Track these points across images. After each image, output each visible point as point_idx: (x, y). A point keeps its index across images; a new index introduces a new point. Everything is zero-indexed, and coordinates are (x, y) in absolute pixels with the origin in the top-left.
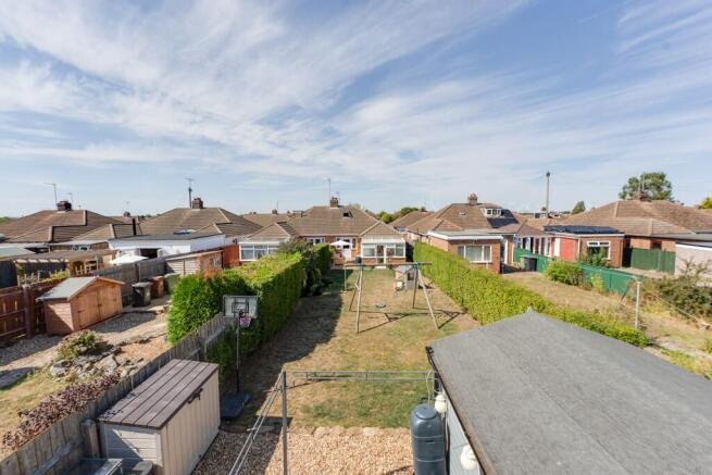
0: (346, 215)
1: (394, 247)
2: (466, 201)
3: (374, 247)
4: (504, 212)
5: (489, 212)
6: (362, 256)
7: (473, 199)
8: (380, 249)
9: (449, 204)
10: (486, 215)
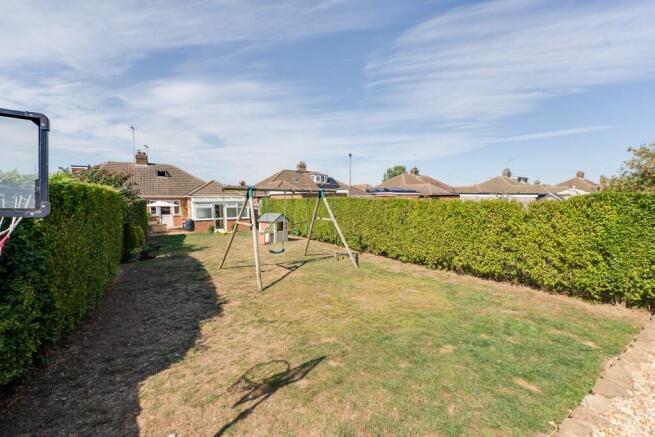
0: (161, 174)
1: (236, 206)
2: (296, 169)
3: (211, 206)
4: (330, 180)
5: (318, 179)
6: (194, 218)
7: (302, 166)
8: (218, 209)
9: (279, 170)
10: (315, 180)
